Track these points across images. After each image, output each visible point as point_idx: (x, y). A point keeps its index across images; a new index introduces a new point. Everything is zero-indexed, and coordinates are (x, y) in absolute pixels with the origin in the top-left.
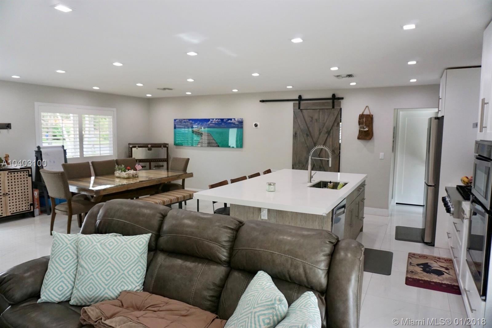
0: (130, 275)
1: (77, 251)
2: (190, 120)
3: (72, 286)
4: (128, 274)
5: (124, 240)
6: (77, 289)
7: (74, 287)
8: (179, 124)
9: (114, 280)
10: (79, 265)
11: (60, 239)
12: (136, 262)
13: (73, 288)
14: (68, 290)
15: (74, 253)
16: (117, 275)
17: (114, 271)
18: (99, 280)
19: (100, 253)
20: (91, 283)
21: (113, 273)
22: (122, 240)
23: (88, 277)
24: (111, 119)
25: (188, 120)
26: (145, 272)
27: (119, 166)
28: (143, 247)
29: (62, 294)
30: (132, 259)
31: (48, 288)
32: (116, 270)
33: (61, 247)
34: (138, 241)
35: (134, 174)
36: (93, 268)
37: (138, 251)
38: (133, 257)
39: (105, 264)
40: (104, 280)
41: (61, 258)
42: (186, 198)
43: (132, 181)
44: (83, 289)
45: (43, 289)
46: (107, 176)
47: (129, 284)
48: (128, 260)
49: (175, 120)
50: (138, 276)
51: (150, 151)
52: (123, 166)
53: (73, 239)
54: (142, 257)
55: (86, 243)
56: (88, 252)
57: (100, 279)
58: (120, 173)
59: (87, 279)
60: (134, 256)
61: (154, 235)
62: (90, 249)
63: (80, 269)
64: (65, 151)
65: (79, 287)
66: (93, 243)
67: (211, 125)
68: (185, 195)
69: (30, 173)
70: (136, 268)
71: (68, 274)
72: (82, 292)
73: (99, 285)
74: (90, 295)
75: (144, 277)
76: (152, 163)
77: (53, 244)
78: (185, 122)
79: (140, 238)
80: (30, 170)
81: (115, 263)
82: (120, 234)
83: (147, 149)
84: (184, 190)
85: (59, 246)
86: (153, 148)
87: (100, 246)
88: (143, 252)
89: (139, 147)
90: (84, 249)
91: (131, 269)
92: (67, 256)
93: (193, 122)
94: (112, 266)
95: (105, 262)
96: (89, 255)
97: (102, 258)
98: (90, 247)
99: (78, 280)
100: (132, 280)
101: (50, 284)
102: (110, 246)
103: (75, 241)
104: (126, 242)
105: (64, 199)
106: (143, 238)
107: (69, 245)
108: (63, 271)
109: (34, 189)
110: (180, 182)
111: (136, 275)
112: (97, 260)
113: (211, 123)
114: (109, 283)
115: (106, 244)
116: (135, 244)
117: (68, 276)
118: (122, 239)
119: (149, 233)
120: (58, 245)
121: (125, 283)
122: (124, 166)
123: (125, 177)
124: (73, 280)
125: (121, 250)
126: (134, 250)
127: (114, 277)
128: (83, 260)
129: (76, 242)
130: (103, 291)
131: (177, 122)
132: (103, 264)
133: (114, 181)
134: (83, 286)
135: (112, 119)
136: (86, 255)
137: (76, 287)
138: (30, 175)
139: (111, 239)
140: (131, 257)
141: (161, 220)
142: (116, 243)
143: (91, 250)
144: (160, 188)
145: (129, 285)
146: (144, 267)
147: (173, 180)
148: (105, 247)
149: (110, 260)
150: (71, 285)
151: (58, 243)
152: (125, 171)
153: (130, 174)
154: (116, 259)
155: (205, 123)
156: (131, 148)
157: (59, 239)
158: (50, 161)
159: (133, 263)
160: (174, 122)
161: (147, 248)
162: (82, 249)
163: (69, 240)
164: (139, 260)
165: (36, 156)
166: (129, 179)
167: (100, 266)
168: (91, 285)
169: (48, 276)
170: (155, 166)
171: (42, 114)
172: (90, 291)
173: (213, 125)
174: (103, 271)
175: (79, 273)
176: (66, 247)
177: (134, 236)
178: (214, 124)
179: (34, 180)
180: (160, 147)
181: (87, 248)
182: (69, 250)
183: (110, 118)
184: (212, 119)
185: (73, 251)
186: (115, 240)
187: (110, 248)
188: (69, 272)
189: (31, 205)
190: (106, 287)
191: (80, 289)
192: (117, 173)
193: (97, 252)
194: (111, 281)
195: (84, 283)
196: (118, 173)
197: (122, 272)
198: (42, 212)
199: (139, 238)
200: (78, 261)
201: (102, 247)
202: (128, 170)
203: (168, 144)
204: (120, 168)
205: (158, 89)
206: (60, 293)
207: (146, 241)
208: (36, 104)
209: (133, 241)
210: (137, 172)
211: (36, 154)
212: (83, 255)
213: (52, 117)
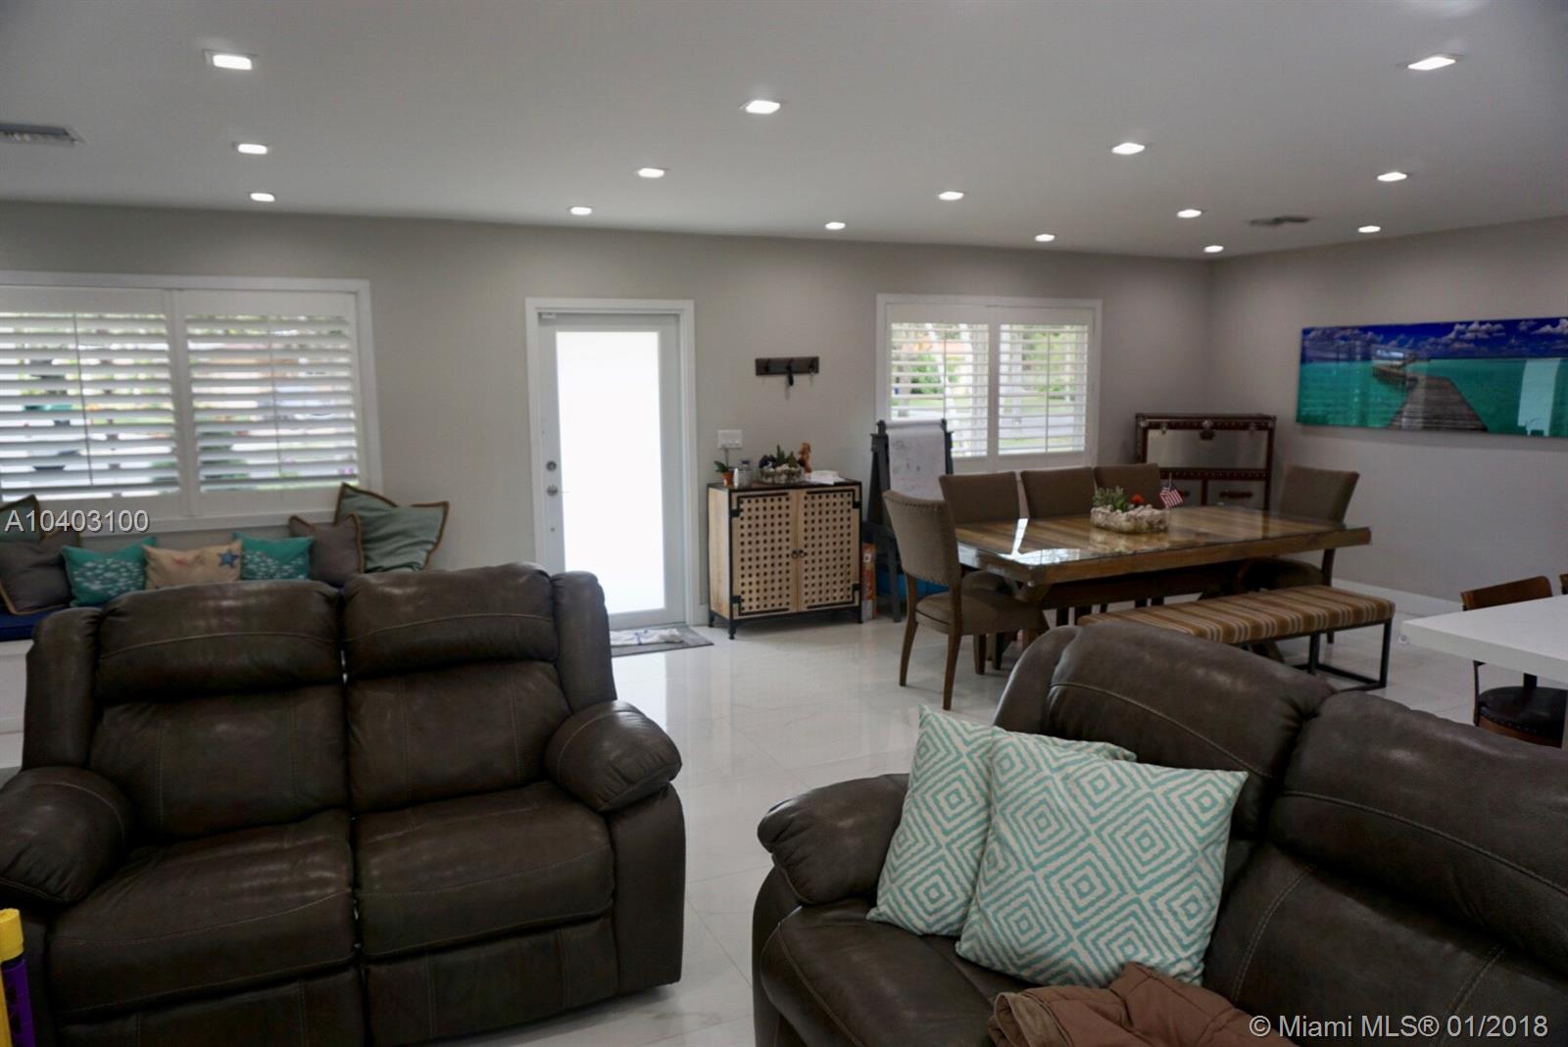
0: (1158, 912)
1: (988, 785)
2: (1365, 329)
3: (967, 895)
4: (1154, 905)
5: (1144, 779)
6: (980, 910)
7: (974, 902)
8: (1318, 344)
9: (1103, 915)
10: (990, 831)
11: (940, 732)
12: (1183, 871)
13: (969, 901)
14: (954, 905)
15: (978, 787)
16: (1113, 901)
17: (1104, 883)
18: (1052, 901)
19: (1060, 810)
20: (1026, 904)
21: (1100, 890)
22: (1138, 779)
23: (1019, 884)
24: (1086, 336)
25: (1357, 332)
26: (1215, 913)
27: (1108, 490)
28: (1214, 818)
29: (936, 911)
30: (1170, 854)
31: (900, 882)
32: (1111, 883)
33: (941, 759)
34: (1196, 793)
35: (1157, 521)
36: (1037, 855)
37: (1194, 832)
38: (1174, 850)
39: (1075, 851)
40: (1069, 906)
41: (940, 797)
42: (1341, 620)
43: (1146, 543)
44: (1000, 915)
45: (884, 881)
46: (1063, 521)
47: (1156, 944)
48: (1156, 857)
49: (1306, 332)
50: (1190, 924)
51: (1206, 443)
52: (1119, 491)
53: (976, 739)
54: (1206, 857)
55: (1019, 767)
56: (1023, 798)
57: (1058, 899)
58: (1108, 515)
59: (1014, 888)
60: (1178, 845)
61: (1257, 781)
62: (1031, 788)
63: (994, 846)
64: (948, 436)
65: (987, 905)
66: (1039, 769)
67: (1457, 345)
68: (1338, 608)
69: (857, 500)
70: (1183, 891)
71: (957, 853)
72: (995, 925)
73: (1051, 917)
74: (1021, 945)
75: (1210, 929)
76: (1211, 484)
77: (920, 747)
78: (1344, 338)
79: (1203, 784)
80: (856, 488)
81: (1109, 855)
82: (1128, 749)
83: (1196, 433)
84: (1325, 587)
85: (935, 754)
86: (1217, 433)
87: (1061, 786)
88: (1215, 836)
89: (1171, 426)
90: (1013, 784)
91: (1166, 890)
92: (956, 792)
93: (1381, 338)
94: (1099, 865)
95: (1074, 845)
96: (1026, 808)
97: (1068, 829)
98: (1031, 782)
99: (987, 883)
100: (1166, 932)
101: (906, 871)
102: (1097, 791)
103: (983, 750)
104: (1152, 787)
105: (942, 584)
106: (1215, 784)
107: (965, 759)
108: (943, 840)
109: (864, 544)
110: (1314, 558)
111: (1184, 919)
112: (1050, 831)
113: (1457, 339)
114: (1086, 920)
115: (1084, 782)
116: (1183, 802)
117: (955, 856)
118: (1139, 772)
119: (1241, 770)
120: (933, 751)
121: (1141, 938)
122: (1124, 491)
123: (1126, 529)
124: (971, 875)
125: (1134, 815)
126: (1181, 825)
127: (1102, 903)
128: (1007, 821)
129: (987, 752)
130: (1065, 944)
131: (1313, 339)
132: (1067, 850)
133: (1087, 539)
134: (1000, 908)
135: (1089, 336)
136: (1016, 804)
137: (977, 904)
138: (857, 505)
139: (1099, 768)
140: (1168, 847)
141: (1288, 728)
142: (1115, 787)
143: (1032, 791)
144: (1240, 575)
145: (1152, 947)
146: (1210, 894)
147: (1294, 552)
148: (1078, 793)
149: (1093, 840)
150: (963, 889)
151: (934, 745)
152: (1125, 510)
153: (1140, 518)
154: (1115, 842)
155: (1432, 339)
156: (1145, 431)
157: (936, 733)
158: (908, 466)
159: (1174, 871)
160: (1303, 340)
161: (1227, 824)
162: (1006, 783)
163: (967, 743)
164: (1197, 865)
165: (873, 449)
166: (1137, 538)
167: (1058, 855)
168: (1026, 910)
169: (900, 846)
170: (1223, 495)
171: (895, 327)
172: (1023, 932)
173: (1465, 345)
174: (1069, 876)
175: (991, 858)
176: (957, 764)
177: (1182, 771)
178: (1469, 341)
179: (865, 518)
180: (1245, 427)
181: (1021, 783)
182: (965, 777)
183: (1082, 332)
184: (1461, 323)
185: (977, 779)
186: (1114, 774)
187: (1097, 799)
188: (960, 848)
189: (857, 587)
190: (1075, 933)
191: (989, 912)
192: (1100, 514)
193: (1051, 802)
194: (1092, 917)
195: (1006, 899)
196: (1103, 513)
197: (1132, 894)
198: (881, 611)
199: (1200, 780)
200: (989, 818)
201: (1070, 791)
202: (1136, 506)
203: (1275, 418)
204: (1107, 498)
205: (1254, 222)
206: (931, 907)
207: (1228, 800)
208: (881, 298)
209: (1177, 787)
210: (1163, 515)
211: (873, 443)
212: (1007, 805)
213: (913, 334)
